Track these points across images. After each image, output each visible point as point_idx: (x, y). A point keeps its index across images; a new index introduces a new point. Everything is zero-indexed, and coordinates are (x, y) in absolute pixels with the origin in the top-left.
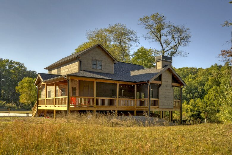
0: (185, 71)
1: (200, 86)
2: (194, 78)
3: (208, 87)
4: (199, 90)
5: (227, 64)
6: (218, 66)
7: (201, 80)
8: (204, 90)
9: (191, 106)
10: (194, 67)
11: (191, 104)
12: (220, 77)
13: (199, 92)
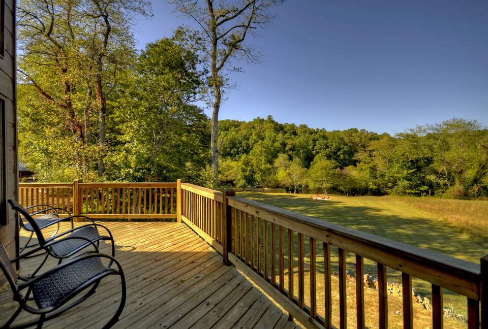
0: (227, 123)
1: (244, 140)
2: (237, 131)
3: (253, 141)
4: (244, 144)
5: (270, 117)
6: (260, 120)
7: (245, 133)
8: (249, 144)
9: (243, 164)
10: (236, 120)
11: (242, 162)
12: (264, 132)
13: (243, 147)
